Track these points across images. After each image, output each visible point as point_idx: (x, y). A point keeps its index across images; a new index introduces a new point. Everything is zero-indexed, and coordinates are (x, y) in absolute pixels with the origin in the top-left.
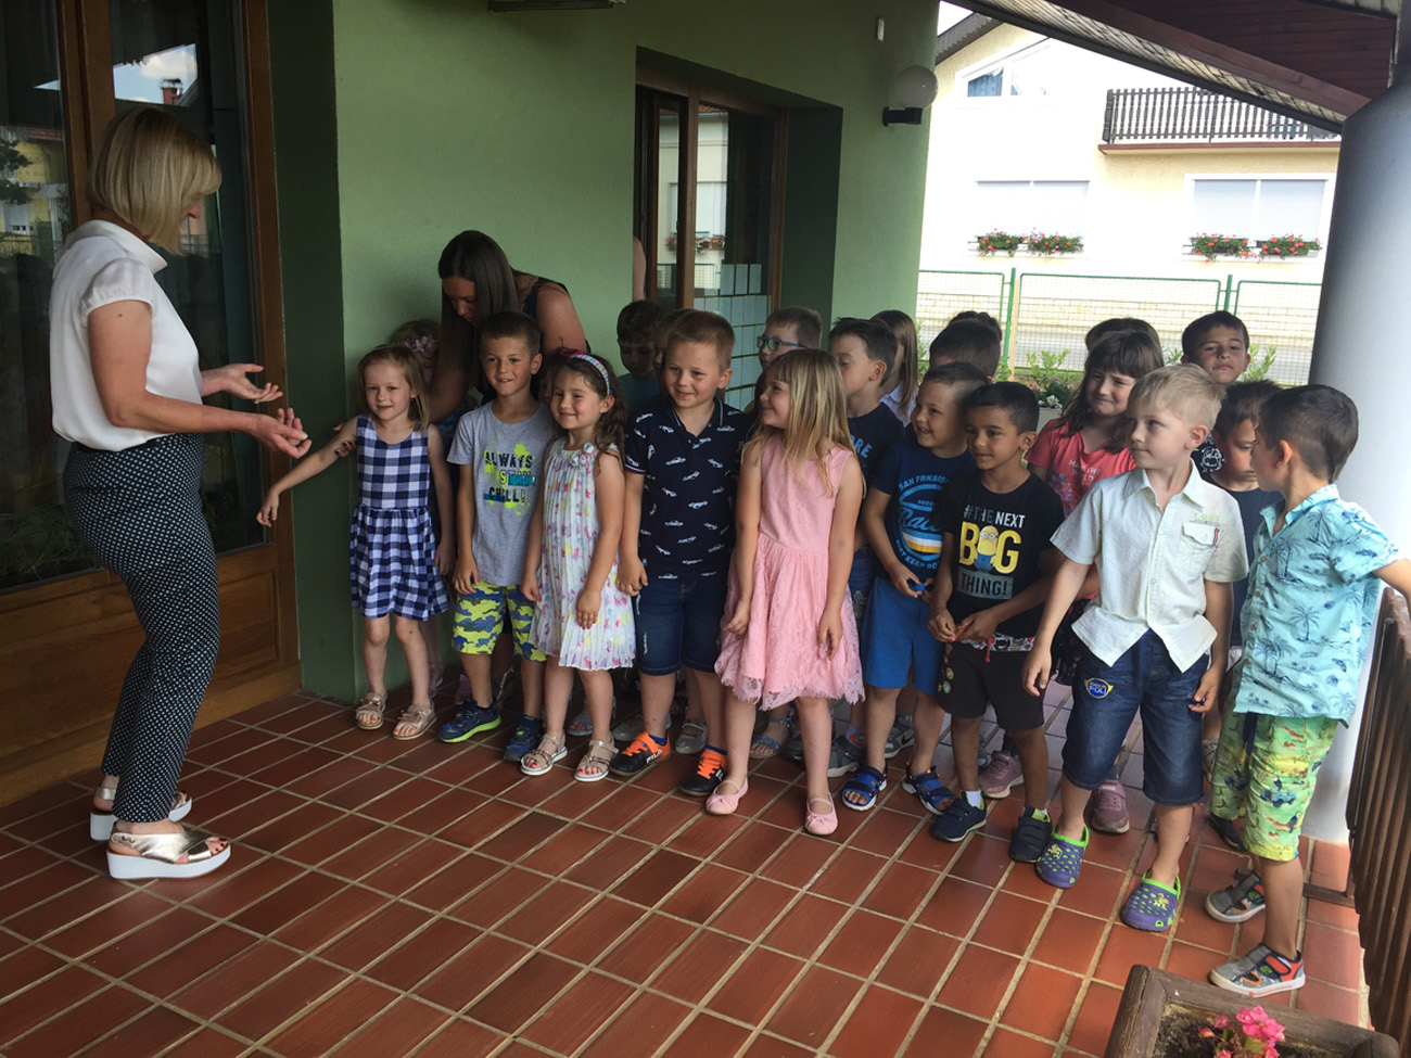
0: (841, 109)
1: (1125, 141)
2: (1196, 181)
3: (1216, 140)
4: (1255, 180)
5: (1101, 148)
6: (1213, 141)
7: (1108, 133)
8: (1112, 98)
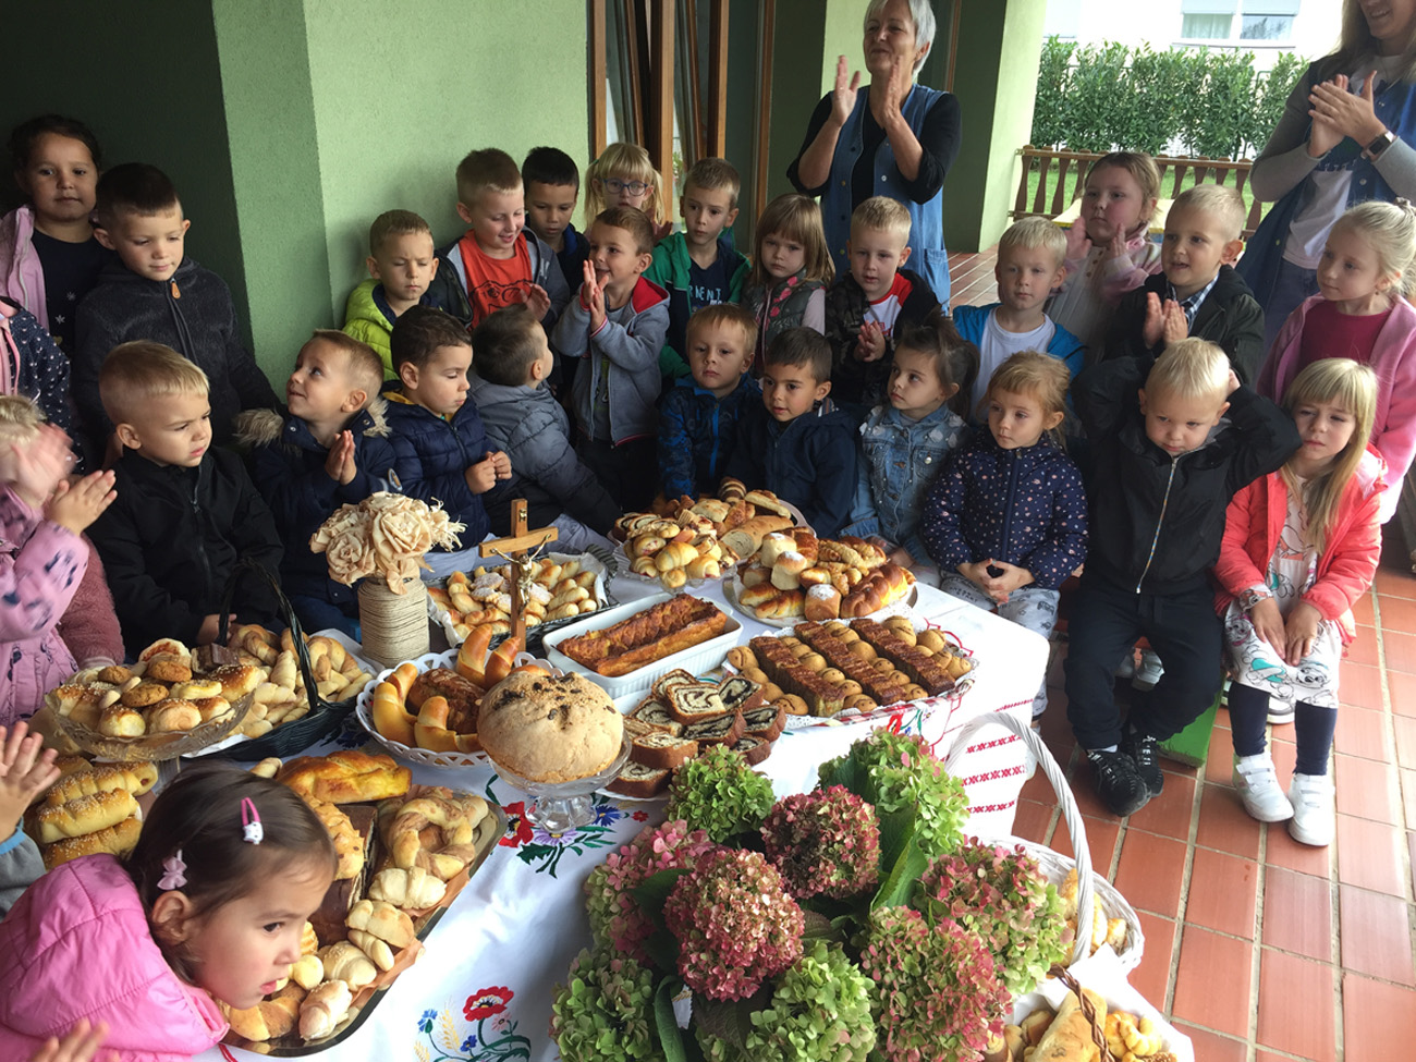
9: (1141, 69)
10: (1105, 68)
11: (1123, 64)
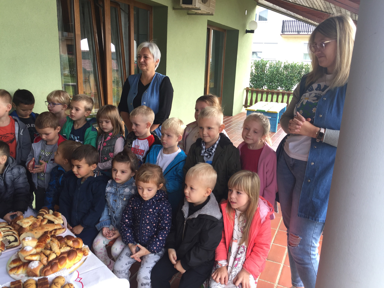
0: (239, 30)
1: (287, 33)
5: (281, 35)
7: (282, 32)
8: (284, 22)
9: (286, 67)
10: (276, 67)
11: (281, 66)
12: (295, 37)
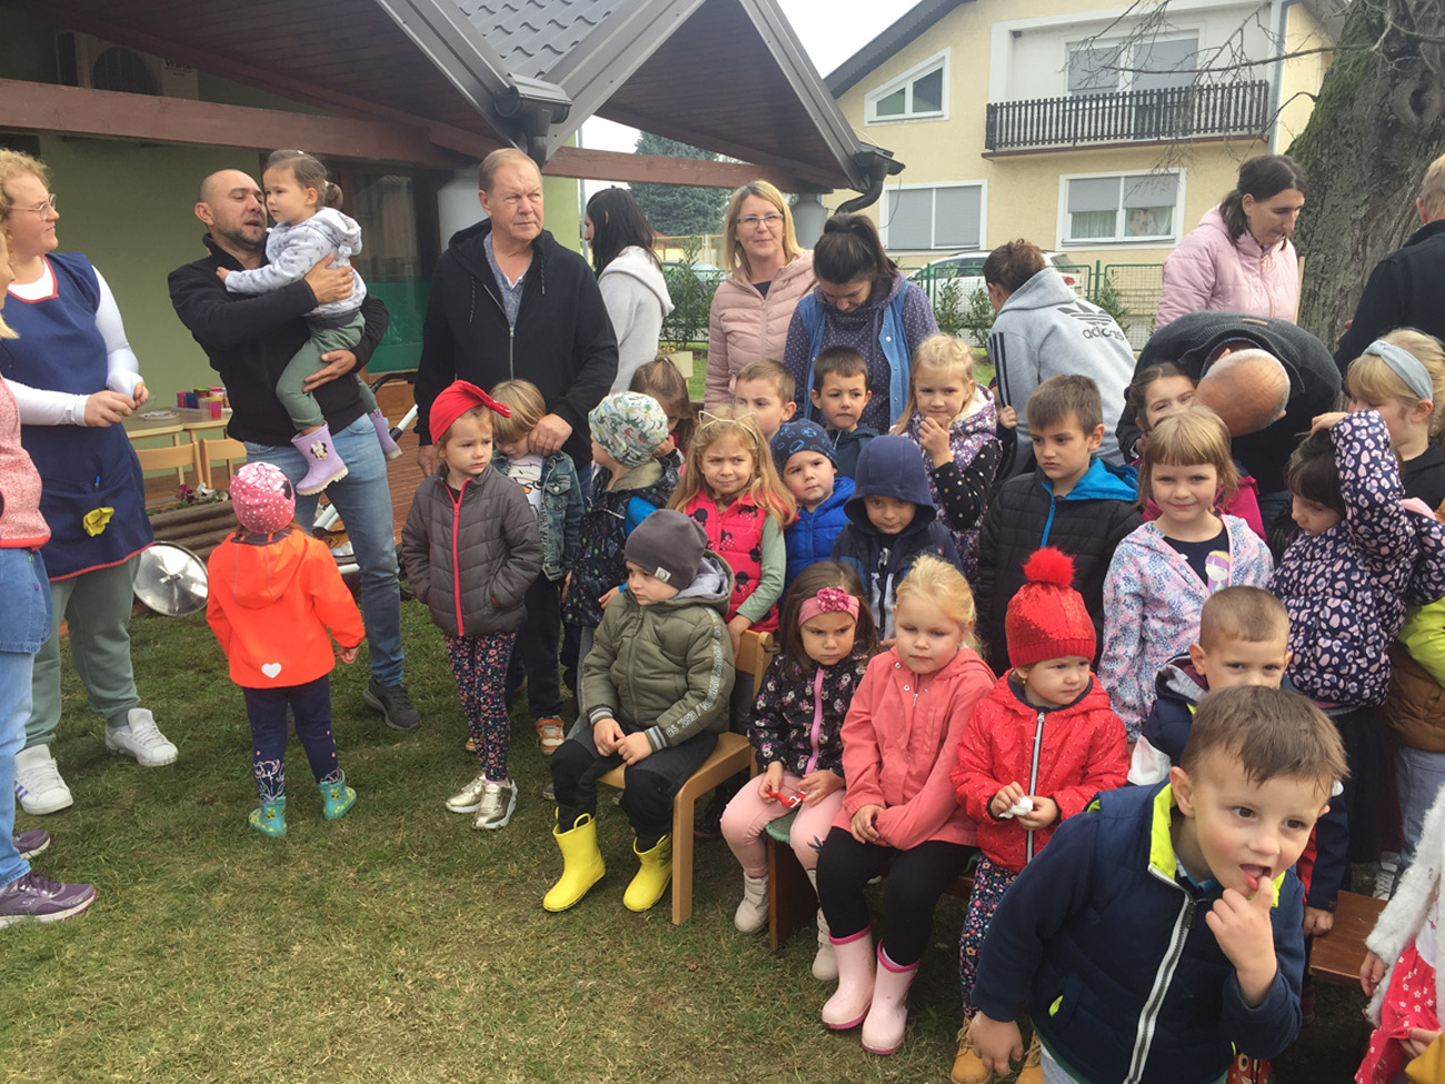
1: (1004, 149)
2: (1071, 180)
3: (1079, 143)
4: (1119, 178)
5: (984, 155)
6: (1077, 144)
7: (990, 143)
8: (992, 110)
12: (1036, 162)
